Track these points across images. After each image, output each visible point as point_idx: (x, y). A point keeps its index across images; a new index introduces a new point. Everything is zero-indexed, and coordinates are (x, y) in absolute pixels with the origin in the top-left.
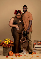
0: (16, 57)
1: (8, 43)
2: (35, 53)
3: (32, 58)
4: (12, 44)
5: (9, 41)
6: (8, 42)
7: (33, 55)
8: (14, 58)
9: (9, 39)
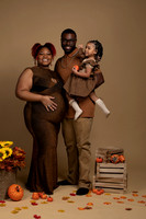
0: (34, 204)
1: (4, 157)
2: (100, 191)
3: (88, 208)
4: (20, 159)
5: (8, 149)
6: (7, 152)
7: (92, 198)
8: (26, 208)
9: (11, 143)
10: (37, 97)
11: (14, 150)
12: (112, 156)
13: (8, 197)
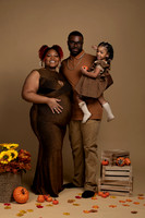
1: (9, 160)
2: (106, 193)
3: (93, 211)
4: (26, 161)
5: (13, 151)
6: (13, 155)
7: (98, 201)
9: (16, 145)
10: (43, 99)
11: (20, 152)
12: (118, 159)
13: (13, 199)
